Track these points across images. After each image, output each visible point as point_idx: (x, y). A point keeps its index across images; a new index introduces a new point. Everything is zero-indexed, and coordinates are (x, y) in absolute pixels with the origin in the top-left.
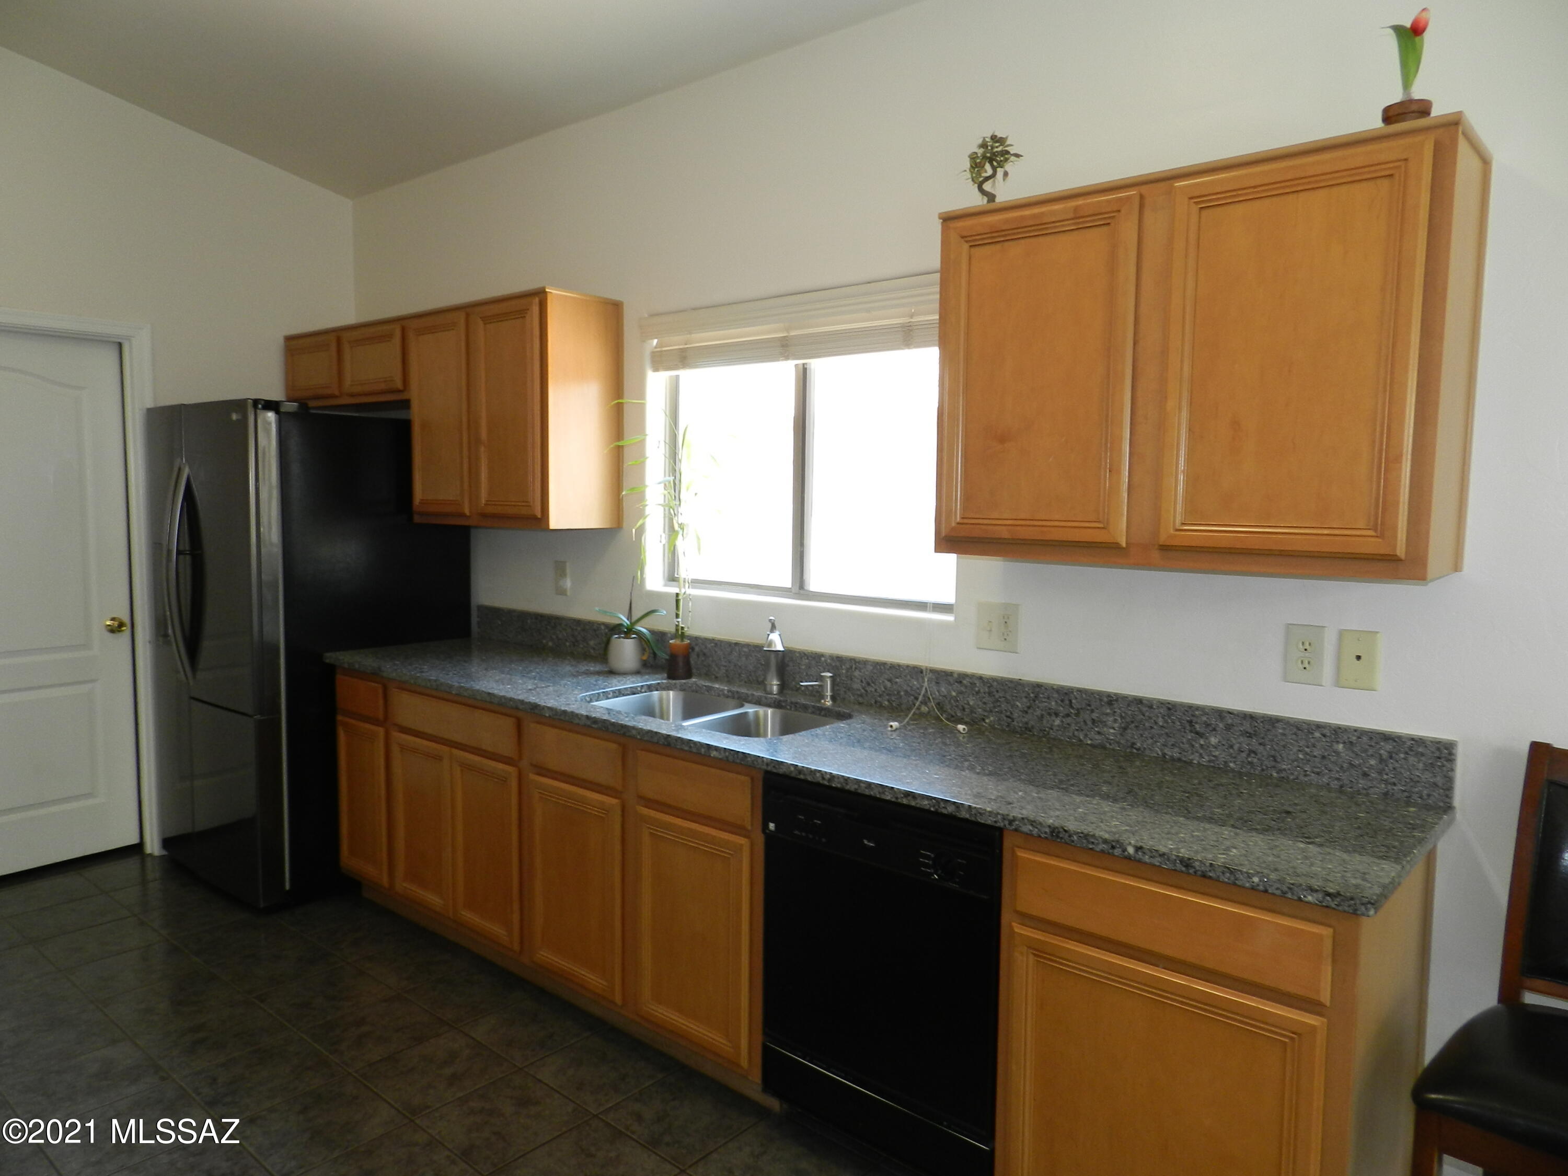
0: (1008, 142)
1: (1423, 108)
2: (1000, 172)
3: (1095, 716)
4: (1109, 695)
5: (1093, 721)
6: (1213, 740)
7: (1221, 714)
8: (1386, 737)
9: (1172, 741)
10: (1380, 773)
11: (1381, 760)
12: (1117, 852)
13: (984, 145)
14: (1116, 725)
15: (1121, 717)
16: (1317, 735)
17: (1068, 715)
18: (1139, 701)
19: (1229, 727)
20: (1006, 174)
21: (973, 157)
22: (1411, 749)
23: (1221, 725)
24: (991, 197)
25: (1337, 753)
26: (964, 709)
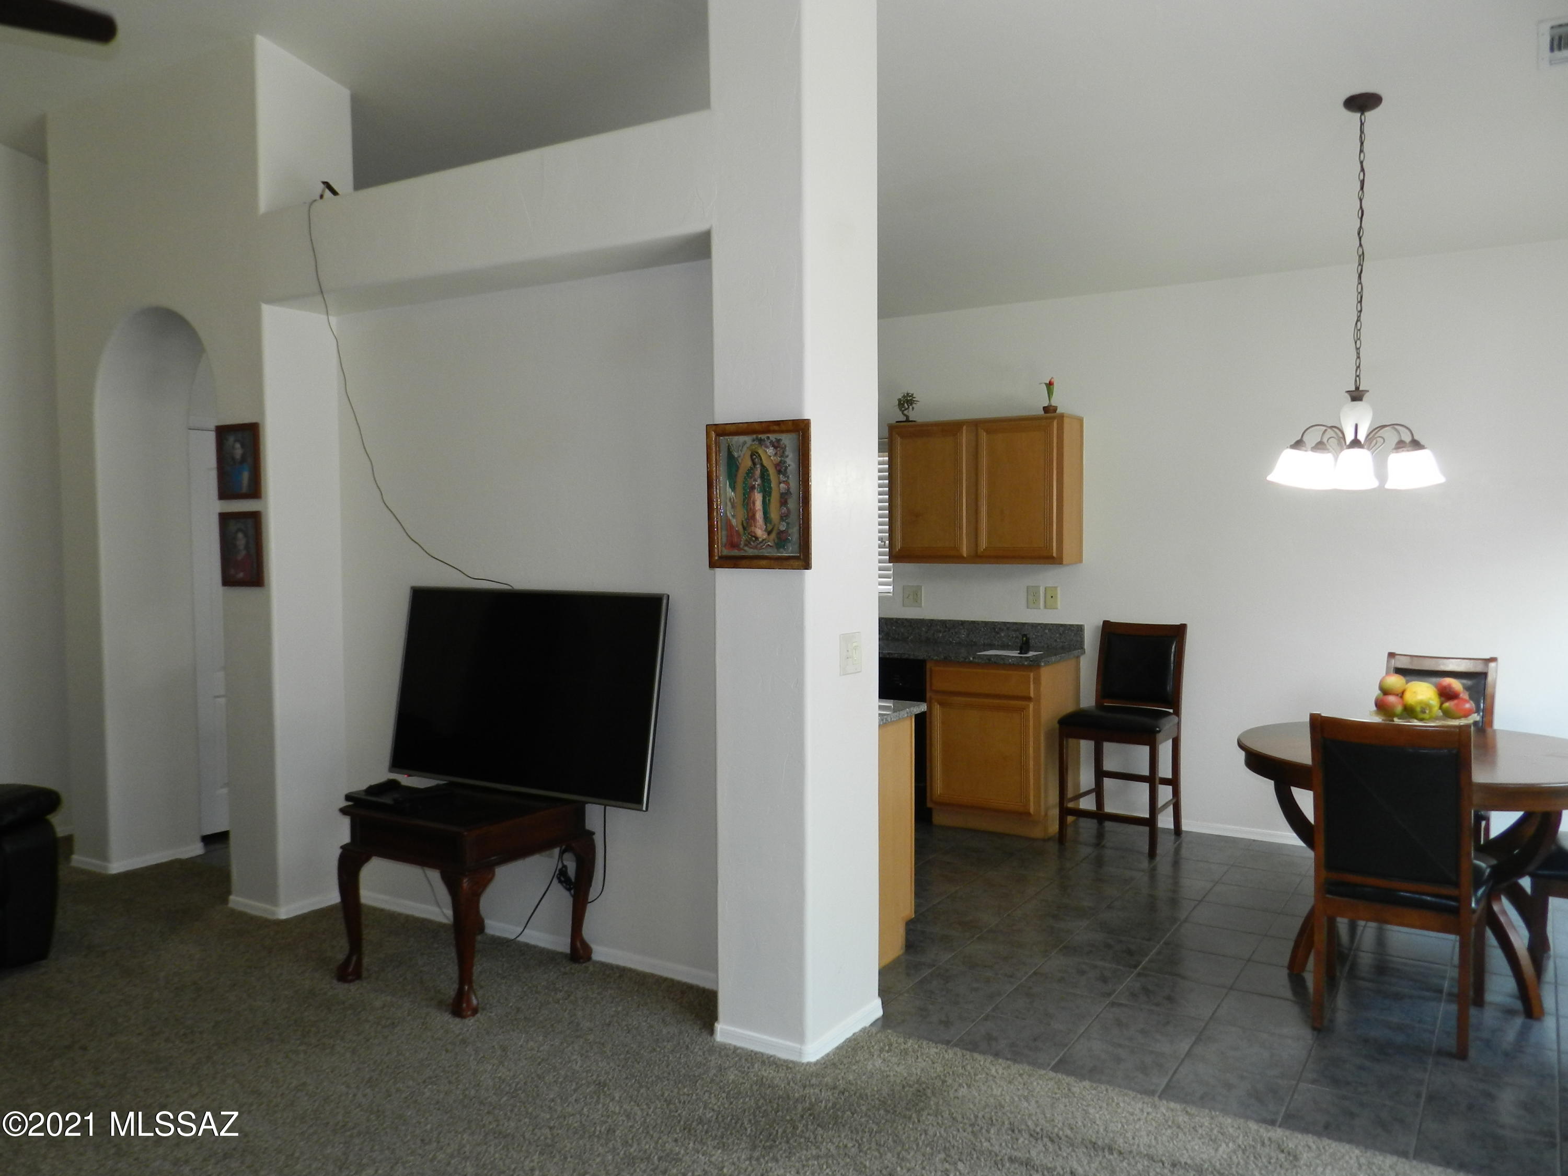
0: (914, 396)
1: (1055, 409)
2: (911, 407)
3: (956, 630)
4: (961, 621)
5: (956, 633)
6: (1003, 635)
7: (1005, 624)
8: (1062, 625)
9: (986, 637)
10: (1060, 639)
11: (1060, 634)
12: (967, 660)
13: (904, 397)
14: (965, 633)
15: (967, 630)
16: (1039, 627)
17: (945, 631)
18: (973, 622)
19: (1008, 629)
20: (913, 408)
21: (900, 400)
22: (1069, 629)
23: (1005, 628)
24: (907, 417)
25: (1046, 634)
26: (899, 634)
